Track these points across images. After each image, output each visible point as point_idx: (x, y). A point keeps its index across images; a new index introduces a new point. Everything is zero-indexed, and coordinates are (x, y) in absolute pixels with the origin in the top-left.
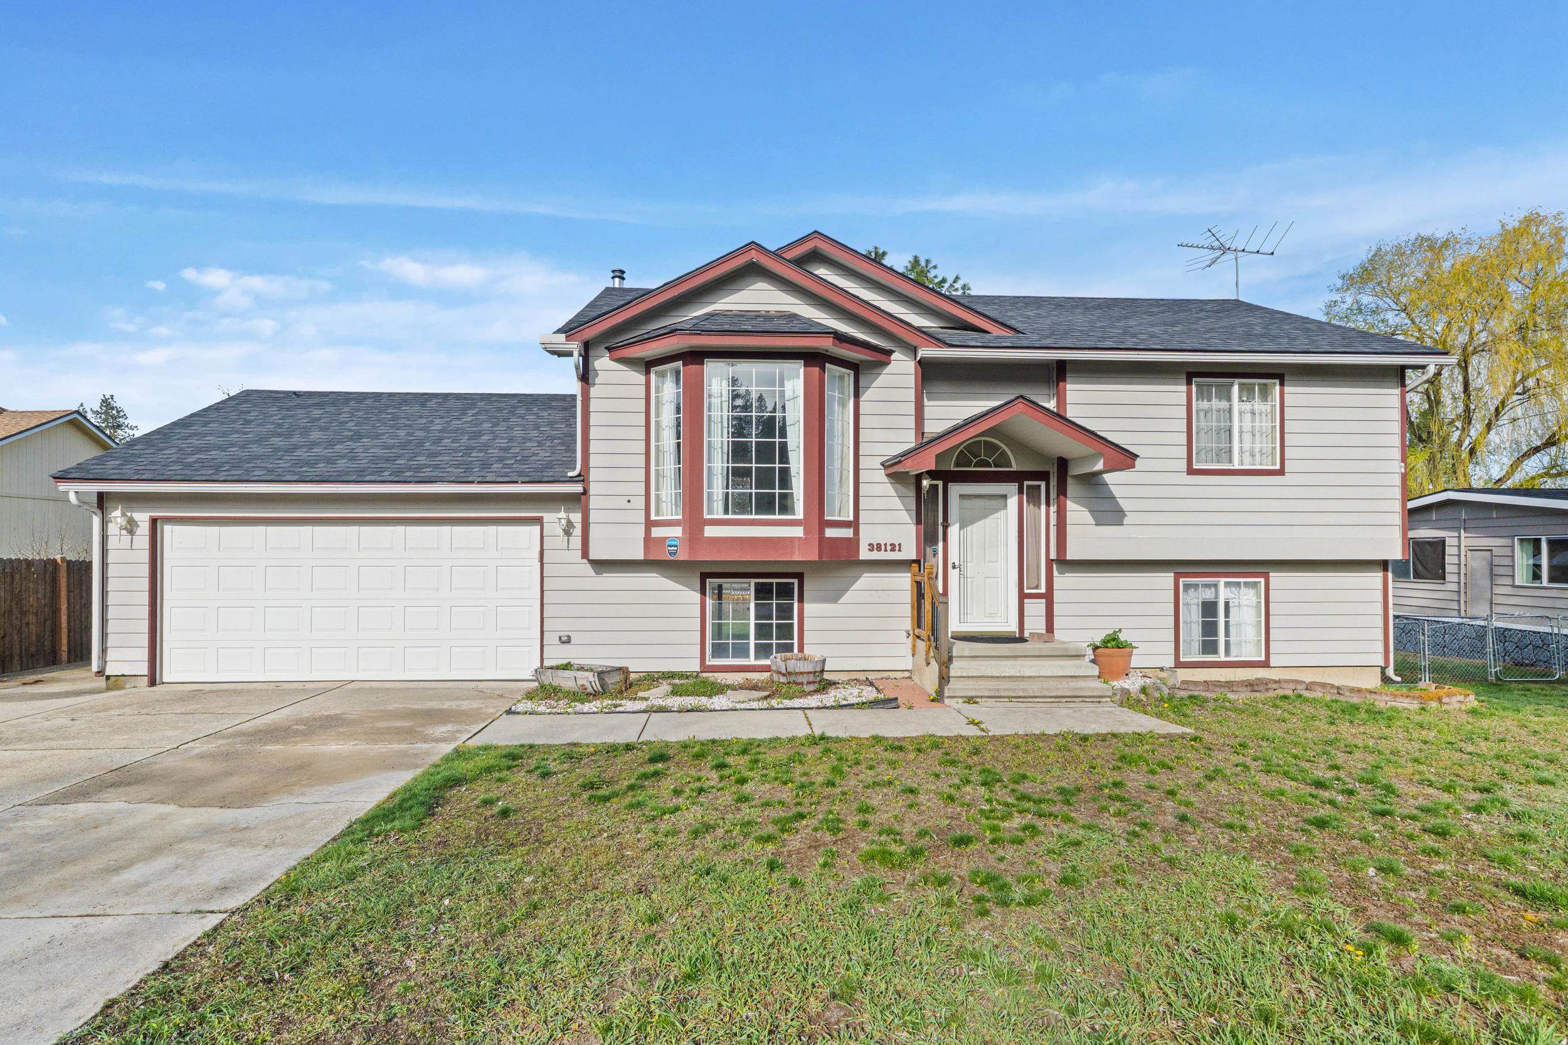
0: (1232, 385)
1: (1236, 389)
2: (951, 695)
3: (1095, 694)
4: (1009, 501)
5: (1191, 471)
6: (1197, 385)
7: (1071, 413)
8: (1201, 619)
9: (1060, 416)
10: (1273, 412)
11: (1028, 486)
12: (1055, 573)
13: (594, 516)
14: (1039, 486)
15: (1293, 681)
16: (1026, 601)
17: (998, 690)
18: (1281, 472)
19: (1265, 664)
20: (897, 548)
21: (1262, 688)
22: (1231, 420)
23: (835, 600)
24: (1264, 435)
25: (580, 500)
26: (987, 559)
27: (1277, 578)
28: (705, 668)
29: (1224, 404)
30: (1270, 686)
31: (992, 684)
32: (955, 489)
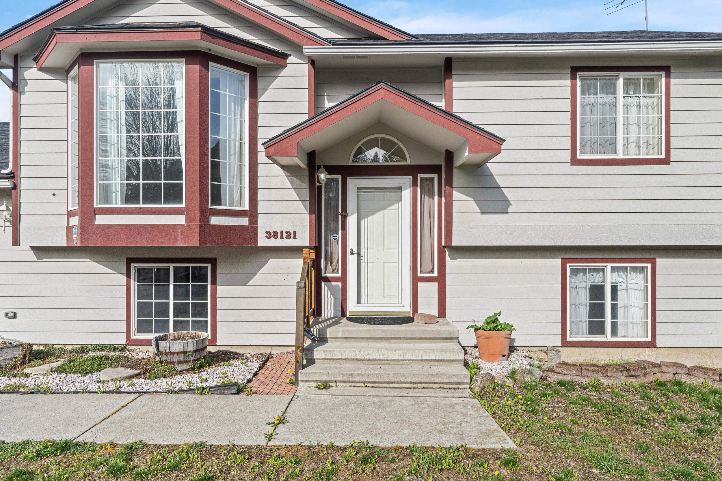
0: (617, 78)
1: (620, 82)
2: (304, 379)
3: (453, 380)
4: (403, 193)
5: (575, 161)
6: (582, 80)
7: (457, 109)
8: (588, 302)
9: (448, 114)
10: (659, 105)
11: (422, 179)
12: (447, 259)
13: (24, 209)
14: (433, 179)
15: (675, 365)
16: (419, 284)
17: (352, 375)
18: (666, 161)
19: (652, 344)
20: (292, 235)
21: (639, 373)
22: (616, 113)
23: (244, 283)
24: (651, 127)
25: (10, 195)
26: (386, 247)
27: (662, 263)
28: (130, 342)
29: (609, 98)
30: (648, 370)
31: (349, 367)
32: (353, 183)
